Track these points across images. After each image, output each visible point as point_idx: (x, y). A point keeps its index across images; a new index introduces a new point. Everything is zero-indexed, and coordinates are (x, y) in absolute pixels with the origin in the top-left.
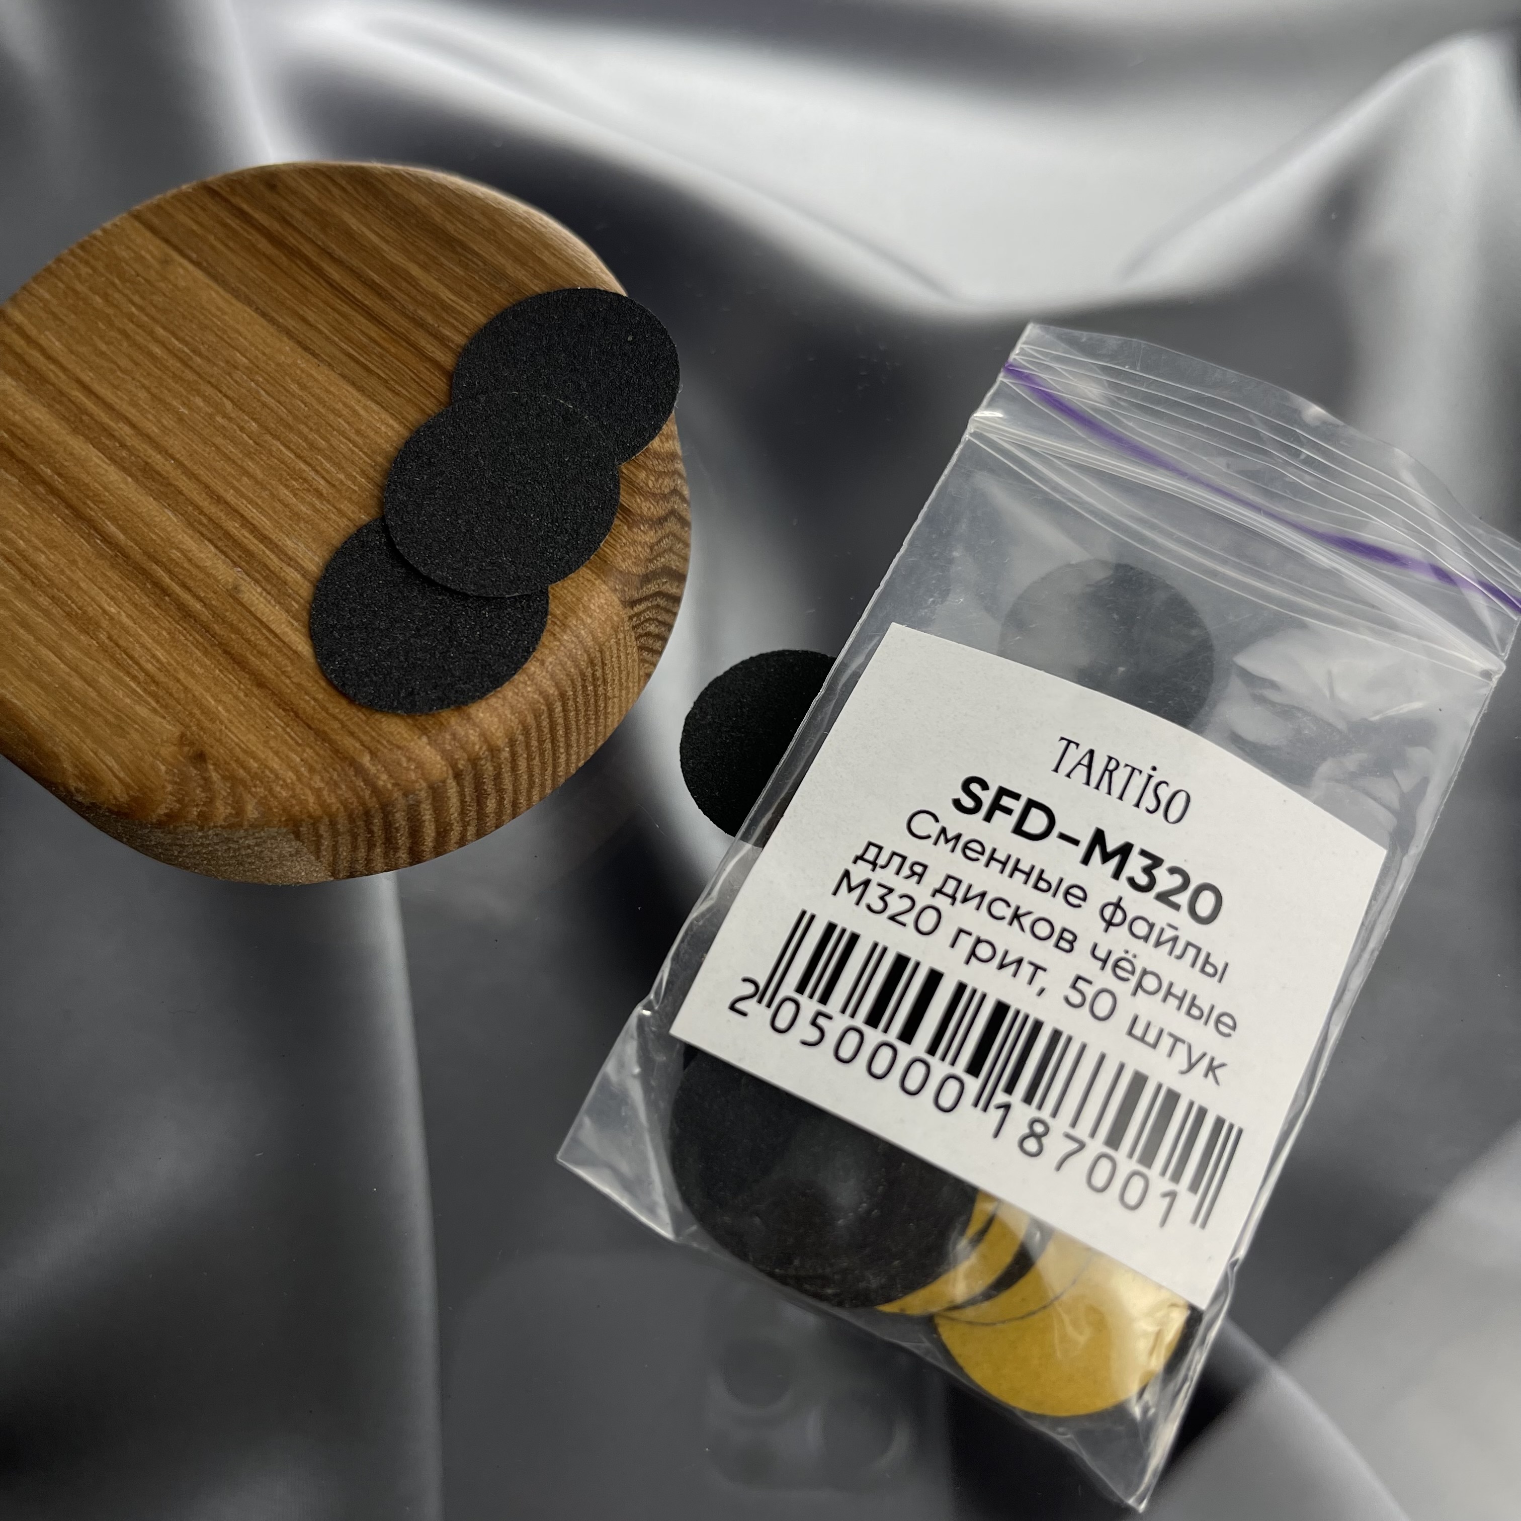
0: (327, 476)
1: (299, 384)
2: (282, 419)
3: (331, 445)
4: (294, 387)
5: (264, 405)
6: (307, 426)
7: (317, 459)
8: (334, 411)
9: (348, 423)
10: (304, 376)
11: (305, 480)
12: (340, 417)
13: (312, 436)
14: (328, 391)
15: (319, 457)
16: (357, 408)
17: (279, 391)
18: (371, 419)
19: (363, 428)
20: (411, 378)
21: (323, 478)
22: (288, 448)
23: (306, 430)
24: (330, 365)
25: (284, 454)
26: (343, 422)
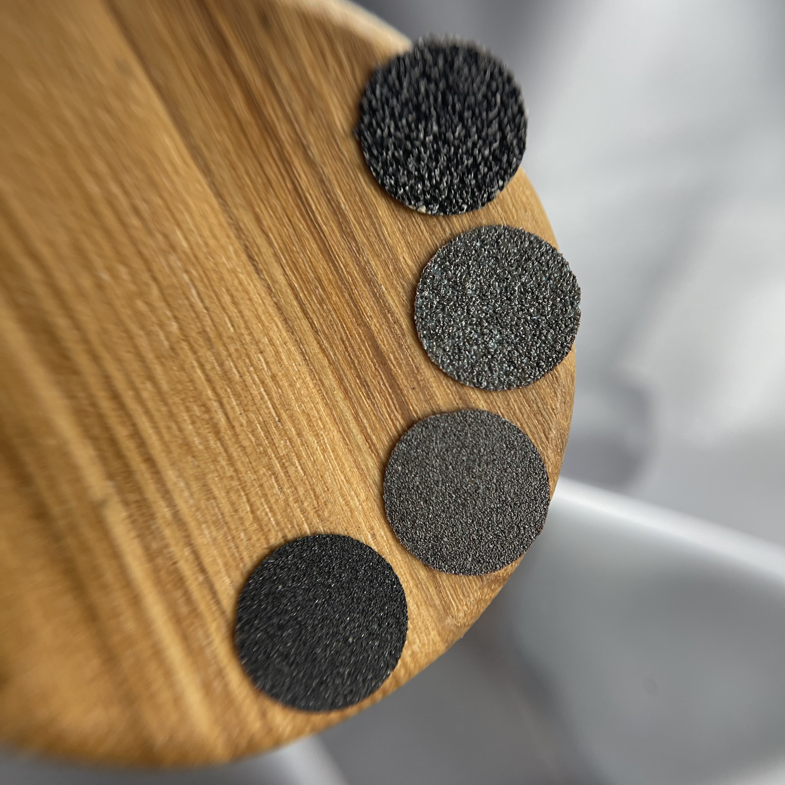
0: (231, 415)
1: (232, 296)
2: (205, 331)
3: (244, 381)
4: (227, 299)
5: (192, 306)
6: (227, 350)
7: (226, 391)
8: (257, 343)
9: (267, 363)
10: (240, 288)
11: (208, 410)
12: (261, 352)
13: (229, 364)
14: (258, 318)
15: (229, 390)
16: (280, 349)
17: (210, 297)
18: (290, 368)
19: (280, 374)
20: (341, 338)
21: (226, 414)
22: (202, 366)
23: (224, 353)
24: (269, 288)
25: (195, 372)
26: (262, 360)
